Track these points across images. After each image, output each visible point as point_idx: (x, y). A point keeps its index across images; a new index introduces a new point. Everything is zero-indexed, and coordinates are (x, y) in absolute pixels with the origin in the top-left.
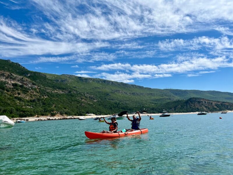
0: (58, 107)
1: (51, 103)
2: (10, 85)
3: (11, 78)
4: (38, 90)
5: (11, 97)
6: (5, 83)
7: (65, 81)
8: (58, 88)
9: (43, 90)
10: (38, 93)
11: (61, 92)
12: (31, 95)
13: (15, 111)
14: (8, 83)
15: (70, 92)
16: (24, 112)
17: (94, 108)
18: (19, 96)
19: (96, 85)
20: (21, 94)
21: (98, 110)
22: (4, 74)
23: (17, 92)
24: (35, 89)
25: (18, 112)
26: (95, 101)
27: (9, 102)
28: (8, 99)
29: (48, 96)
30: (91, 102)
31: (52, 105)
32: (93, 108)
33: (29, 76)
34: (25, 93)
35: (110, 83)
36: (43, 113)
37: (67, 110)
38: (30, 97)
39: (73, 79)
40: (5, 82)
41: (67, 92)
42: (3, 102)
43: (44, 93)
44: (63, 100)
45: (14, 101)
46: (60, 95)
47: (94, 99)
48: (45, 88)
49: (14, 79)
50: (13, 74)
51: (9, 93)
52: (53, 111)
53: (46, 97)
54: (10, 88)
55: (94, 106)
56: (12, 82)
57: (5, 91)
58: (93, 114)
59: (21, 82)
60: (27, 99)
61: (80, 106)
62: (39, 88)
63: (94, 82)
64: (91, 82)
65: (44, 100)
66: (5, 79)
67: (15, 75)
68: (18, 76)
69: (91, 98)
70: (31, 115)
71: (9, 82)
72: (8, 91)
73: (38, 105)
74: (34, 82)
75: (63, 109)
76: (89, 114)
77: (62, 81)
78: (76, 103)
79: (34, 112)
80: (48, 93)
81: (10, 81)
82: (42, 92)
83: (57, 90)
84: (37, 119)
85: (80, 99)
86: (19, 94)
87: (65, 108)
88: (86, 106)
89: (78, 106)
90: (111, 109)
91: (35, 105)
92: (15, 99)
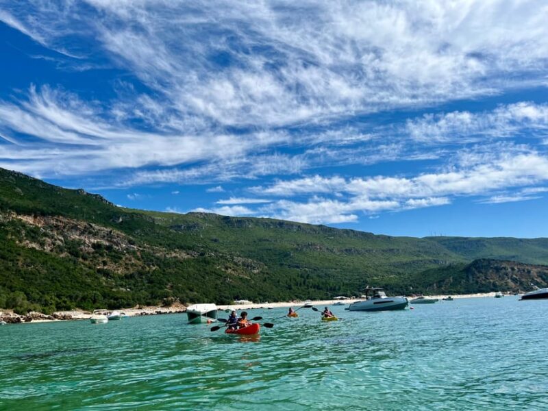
0: (177, 288)
1: (165, 280)
2: (89, 246)
3: (90, 233)
4: (138, 254)
5: (92, 271)
6: (79, 243)
7: (195, 227)
8: (178, 248)
9: (149, 254)
10: (139, 260)
11: (183, 255)
12: (126, 264)
13: (101, 298)
14: (85, 243)
15: (202, 254)
16: (116, 299)
17: (253, 288)
18: (105, 268)
19: (262, 233)
20: (109, 263)
21: (261, 292)
22: (77, 225)
23: (101, 259)
24: (134, 253)
25: (106, 301)
26: (256, 271)
27: (89, 280)
28: (87, 274)
29: (158, 265)
30: (246, 275)
31: (166, 284)
32: (250, 287)
33: (122, 222)
34: (116, 262)
35: (294, 227)
36: (148, 301)
37: (195, 293)
38: (125, 268)
39: (211, 222)
40: (80, 240)
41: (196, 255)
42: (78, 282)
43: (152, 261)
44: (188, 273)
45: (97, 278)
46: (181, 263)
47: (254, 268)
48: (153, 250)
49: (95, 235)
50: (93, 225)
51: (87, 262)
52: (166, 297)
53: (154, 268)
54: (89, 253)
55: (253, 282)
56: (92, 240)
57: (81, 260)
58: (247, 301)
59: (108, 240)
60: (119, 272)
61: (222, 283)
62: (141, 249)
63: (257, 227)
64: (250, 226)
65: (151, 273)
66: (79, 236)
67: (97, 227)
68: (102, 228)
69: (248, 266)
70: (129, 306)
71: (87, 241)
72: (85, 259)
73: (139, 284)
74: (131, 238)
75: (188, 291)
76: (239, 302)
77: (189, 228)
78: (214, 277)
79: (133, 300)
80: (158, 258)
81: (89, 238)
82: (147, 258)
83: (175, 252)
84: (139, 312)
85: (223, 270)
86: (105, 263)
87: (191, 290)
88: (234, 283)
89: (217, 285)
90: (290, 289)
91: (134, 285)
92: (99, 276)
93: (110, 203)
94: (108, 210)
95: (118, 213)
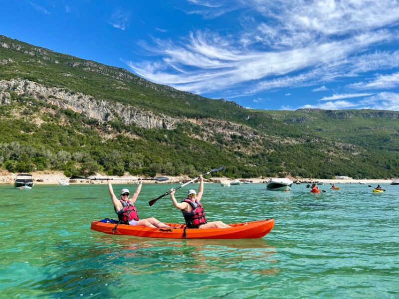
0: (290, 166)
1: (280, 159)
2: (228, 137)
3: (229, 128)
4: (261, 141)
5: (231, 153)
6: (223, 135)
7: (303, 120)
8: (289, 136)
9: (268, 141)
10: (261, 145)
11: (293, 142)
12: (253, 148)
13: (237, 170)
14: (226, 135)
15: (308, 141)
16: (247, 172)
17: (353, 167)
18: (240, 150)
19: (362, 122)
20: (241, 148)
21: (360, 170)
22: (220, 123)
23: (236, 145)
24: (258, 140)
25: (241, 172)
26: (355, 154)
27: (230, 159)
28: (228, 155)
29: (275, 149)
30: (346, 156)
31: (281, 163)
32: (351, 166)
33: (249, 119)
34: (246, 147)
35: (395, 115)
36: (268, 174)
37: (303, 169)
38: (253, 151)
39: (316, 115)
40: (223, 133)
41: (304, 141)
42: (223, 160)
43: (270, 146)
44: (298, 154)
45: (234, 157)
46: (292, 147)
47: (353, 151)
48: (271, 138)
49: (232, 129)
50: (230, 122)
51: (228, 147)
52: (281, 171)
53: (272, 151)
54: (229, 141)
55: (353, 162)
56: (230, 133)
57: (224, 145)
58: (347, 177)
59: (240, 132)
60: (249, 154)
61: (324, 163)
62: (262, 138)
63: (357, 117)
64: (351, 117)
65: (270, 154)
66: (223, 130)
67: (233, 124)
68: (236, 124)
69: (348, 150)
70: (255, 176)
71: (227, 133)
72: (227, 145)
73: (262, 162)
74: (256, 130)
75: (297, 168)
76: (340, 177)
77: (298, 121)
78: (318, 158)
79: (258, 172)
80: (274, 144)
81: (228, 131)
82: (267, 144)
83: (287, 139)
84: (262, 180)
85: (326, 152)
86: (239, 148)
87: (300, 167)
88: (335, 163)
89: (321, 164)
90: (389, 168)
91: (259, 163)
92: (235, 155)
93: (241, 107)
94: (240, 111)
95: (246, 113)
